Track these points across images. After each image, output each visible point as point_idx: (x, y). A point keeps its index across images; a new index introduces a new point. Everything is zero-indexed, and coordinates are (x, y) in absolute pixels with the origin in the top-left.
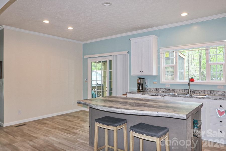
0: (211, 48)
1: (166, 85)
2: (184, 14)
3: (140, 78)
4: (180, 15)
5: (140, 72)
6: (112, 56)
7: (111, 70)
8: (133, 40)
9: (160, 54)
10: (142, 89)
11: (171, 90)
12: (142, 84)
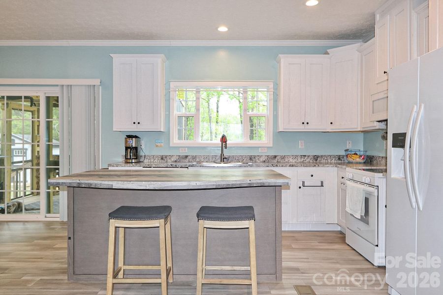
0: (251, 90)
1: (180, 149)
2: (223, 29)
3: (129, 137)
4: (217, 28)
5: (134, 123)
6: (57, 85)
7: (49, 118)
8: (117, 59)
9: (170, 92)
10: (136, 159)
11: (189, 157)
12: (136, 148)
